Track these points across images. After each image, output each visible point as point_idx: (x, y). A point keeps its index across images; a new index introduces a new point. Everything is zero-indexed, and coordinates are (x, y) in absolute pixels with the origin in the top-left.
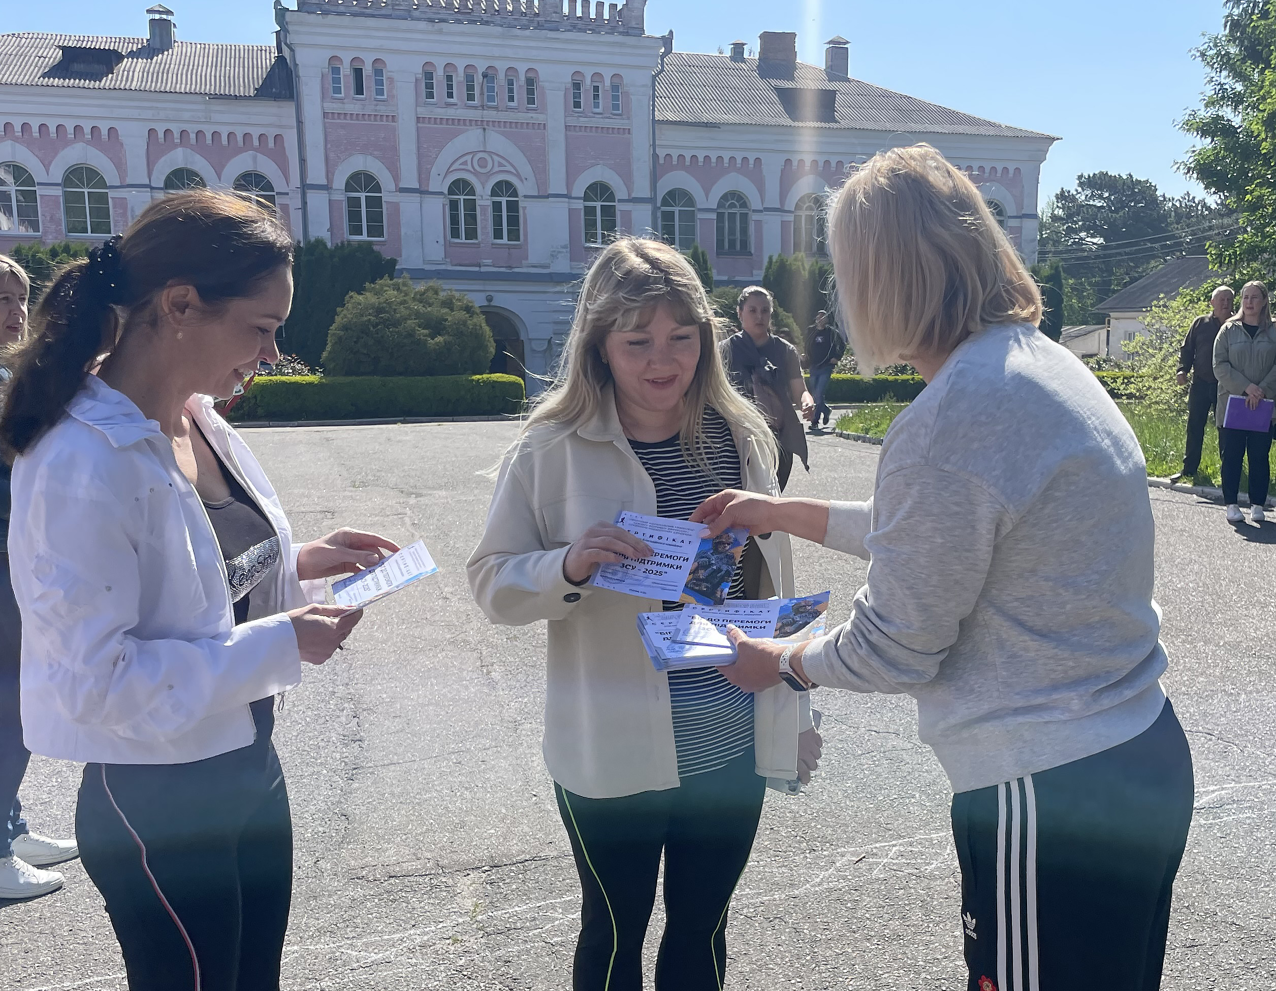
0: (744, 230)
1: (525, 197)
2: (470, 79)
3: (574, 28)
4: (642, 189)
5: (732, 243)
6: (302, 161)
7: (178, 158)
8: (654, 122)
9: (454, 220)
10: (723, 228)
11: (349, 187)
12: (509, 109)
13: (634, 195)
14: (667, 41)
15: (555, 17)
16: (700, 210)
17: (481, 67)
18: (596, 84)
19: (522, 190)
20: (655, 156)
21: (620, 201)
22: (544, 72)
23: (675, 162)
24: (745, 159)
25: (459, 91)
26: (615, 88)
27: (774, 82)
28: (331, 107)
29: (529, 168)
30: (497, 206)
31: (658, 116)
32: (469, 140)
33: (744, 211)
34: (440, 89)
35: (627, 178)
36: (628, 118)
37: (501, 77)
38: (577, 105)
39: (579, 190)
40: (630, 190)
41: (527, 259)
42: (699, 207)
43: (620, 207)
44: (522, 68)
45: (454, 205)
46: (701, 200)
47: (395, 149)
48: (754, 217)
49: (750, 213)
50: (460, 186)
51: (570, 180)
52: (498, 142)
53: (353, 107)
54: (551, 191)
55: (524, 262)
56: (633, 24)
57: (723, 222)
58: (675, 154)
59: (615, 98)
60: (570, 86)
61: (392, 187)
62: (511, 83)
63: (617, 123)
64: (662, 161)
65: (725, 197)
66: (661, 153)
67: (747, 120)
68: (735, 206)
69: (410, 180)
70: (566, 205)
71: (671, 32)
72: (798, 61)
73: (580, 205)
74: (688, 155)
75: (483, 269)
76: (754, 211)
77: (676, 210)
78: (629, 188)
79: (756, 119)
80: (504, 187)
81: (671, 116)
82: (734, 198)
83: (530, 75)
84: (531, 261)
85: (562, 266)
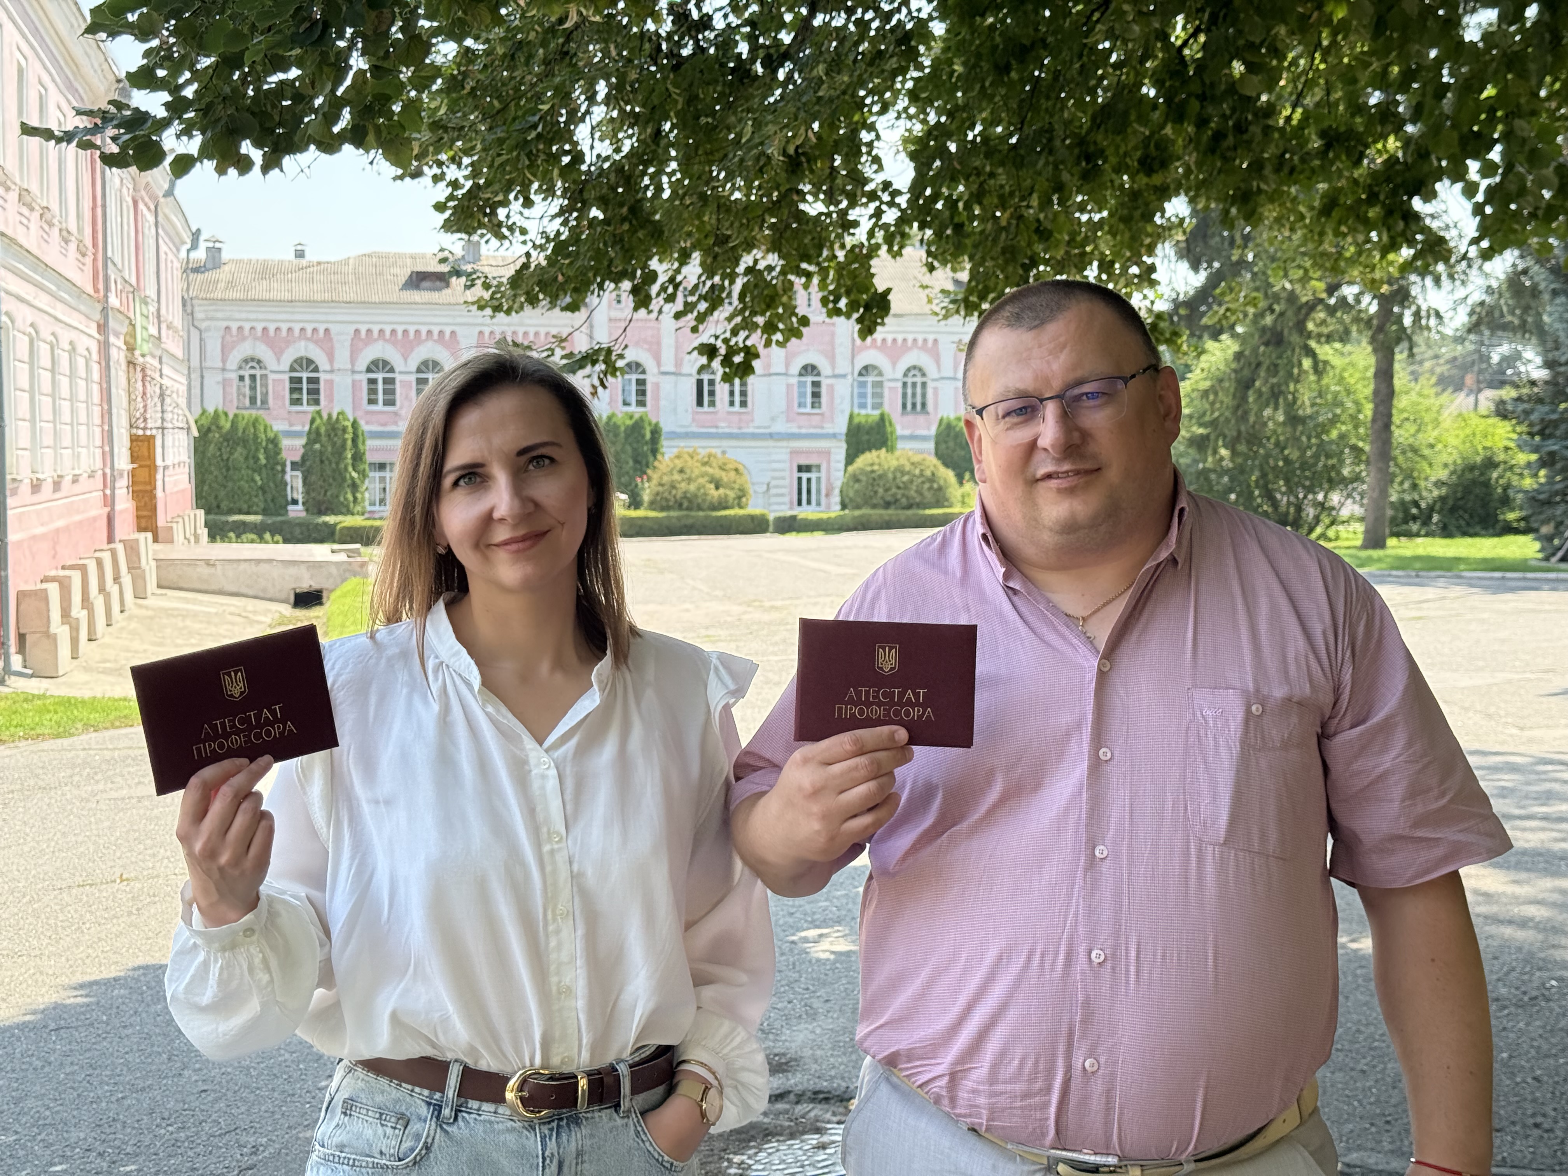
0: (924, 395)
4: (843, 366)
5: (914, 405)
9: (700, 394)
10: (907, 393)
13: (837, 372)
16: (888, 380)
20: (853, 341)
23: (868, 344)
24: (925, 340)
33: (925, 379)
35: (832, 358)
39: (794, 369)
40: (832, 368)
41: (753, 421)
42: (887, 377)
43: (825, 382)
45: (700, 383)
46: (889, 372)
47: (659, 343)
48: (930, 386)
49: (929, 382)
51: (789, 362)
54: (773, 371)
55: (750, 424)
57: (907, 388)
61: (655, 370)
64: (858, 343)
65: (908, 369)
67: (926, 311)
68: (917, 376)
69: (669, 365)
70: (785, 381)
73: (796, 380)
74: (879, 339)
75: (720, 431)
76: (932, 380)
77: (869, 379)
78: (833, 365)
82: (916, 370)
84: (756, 423)
85: (780, 427)
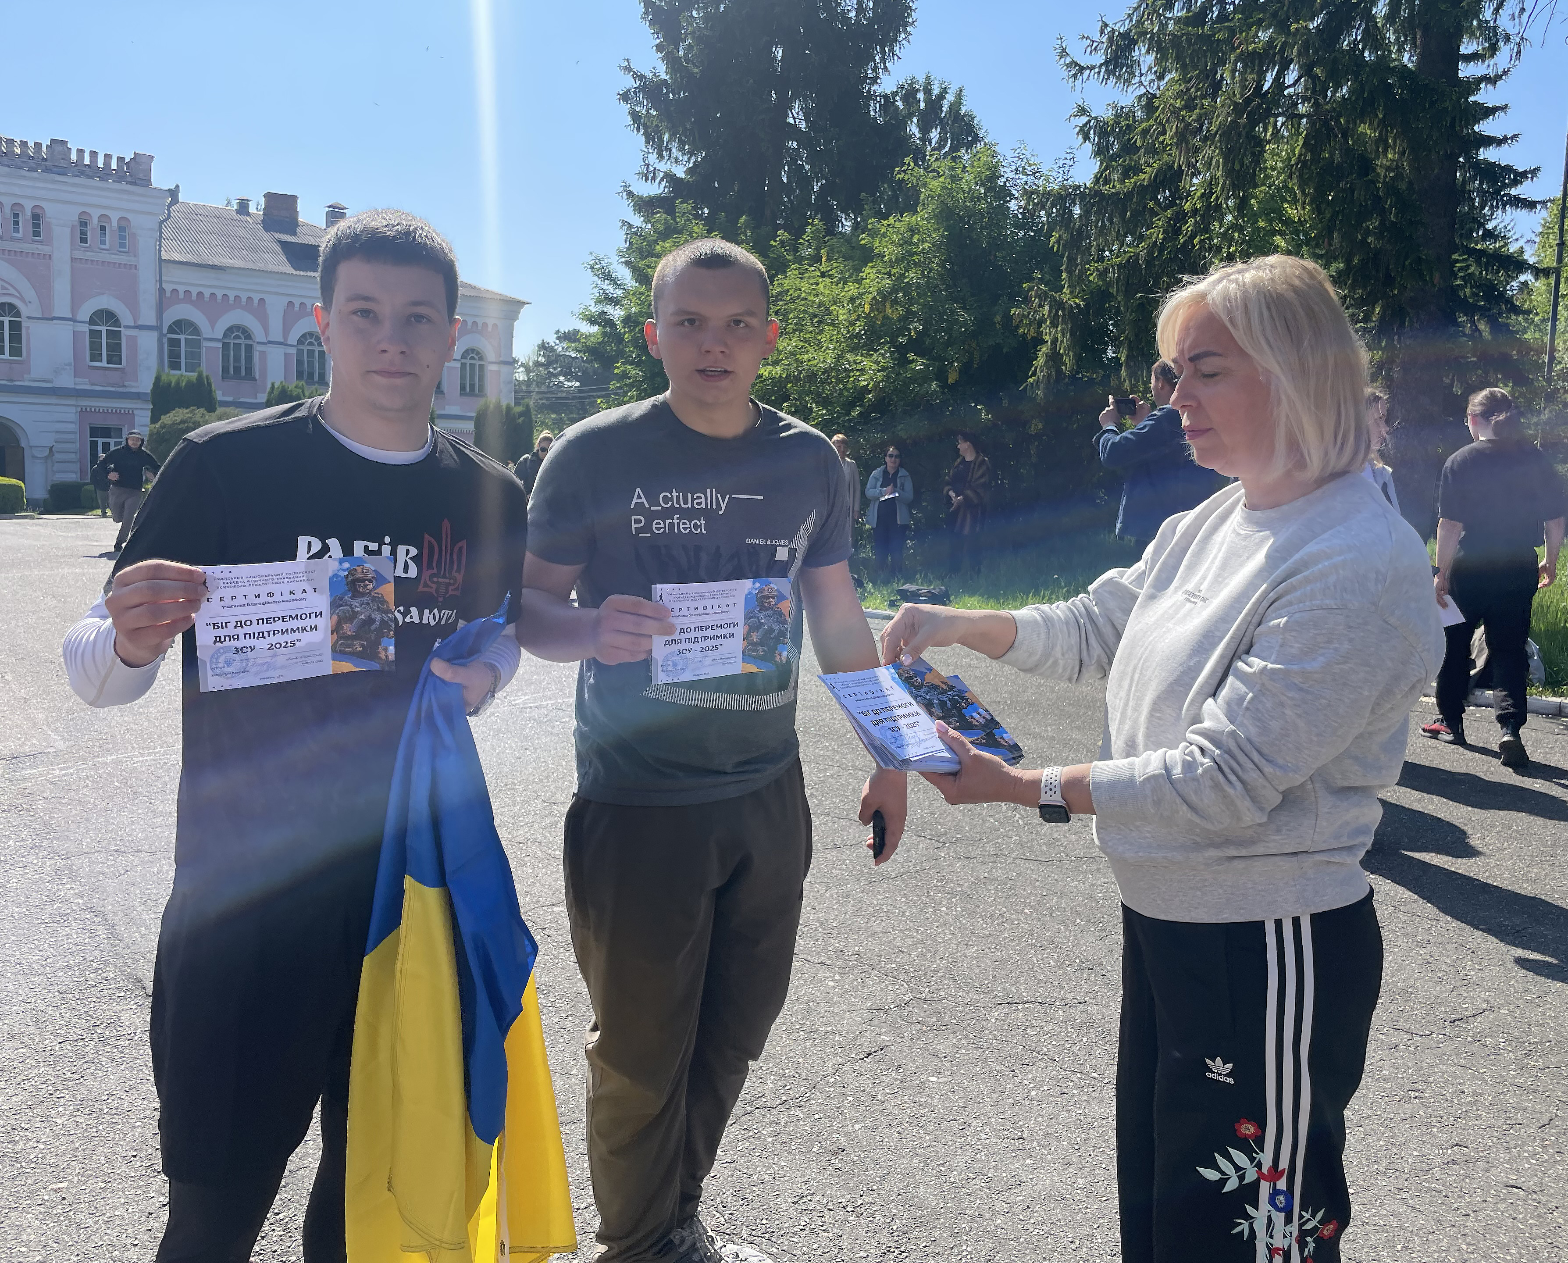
0: (249, 359)
1: (29, 318)
3: (82, 174)
4: (149, 317)
5: (237, 369)
8: (161, 261)
10: (229, 356)
12: (12, 239)
13: (140, 323)
14: (173, 194)
15: (63, 163)
16: (205, 339)
18: (104, 224)
19: (24, 311)
20: (162, 290)
21: (126, 327)
22: (50, 210)
23: (181, 296)
24: (249, 298)
26: (122, 229)
27: (278, 236)
29: (33, 292)
31: (164, 255)
33: (249, 342)
35: (134, 307)
36: (135, 256)
37: (7, 210)
38: (84, 240)
39: (85, 313)
40: (135, 317)
41: (29, 373)
42: (205, 336)
43: (125, 332)
44: (28, 205)
46: (206, 330)
48: (258, 348)
49: (255, 345)
51: (75, 306)
54: (56, 314)
55: (25, 376)
56: (141, 176)
57: (228, 350)
58: (181, 289)
59: (122, 237)
60: (77, 223)
62: (16, 215)
63: (122, 259)
64: (168, 294)
65: (230, 330)
66: (168, 288)
67: (251, 266)
68: (240, 338)
70: (71, 328)
71: (177, 186)
72: (300, 219)
73: (86, 328)
74: (194, 291)
76: (258, 343)
77: (182, 337)
78: (135, 315)
79: (260, 266)
80: (7, 308)
81: (177, 257)
82: (240, 331)
83: (37, 211)
84: (33, 375)
85: (66, 381)
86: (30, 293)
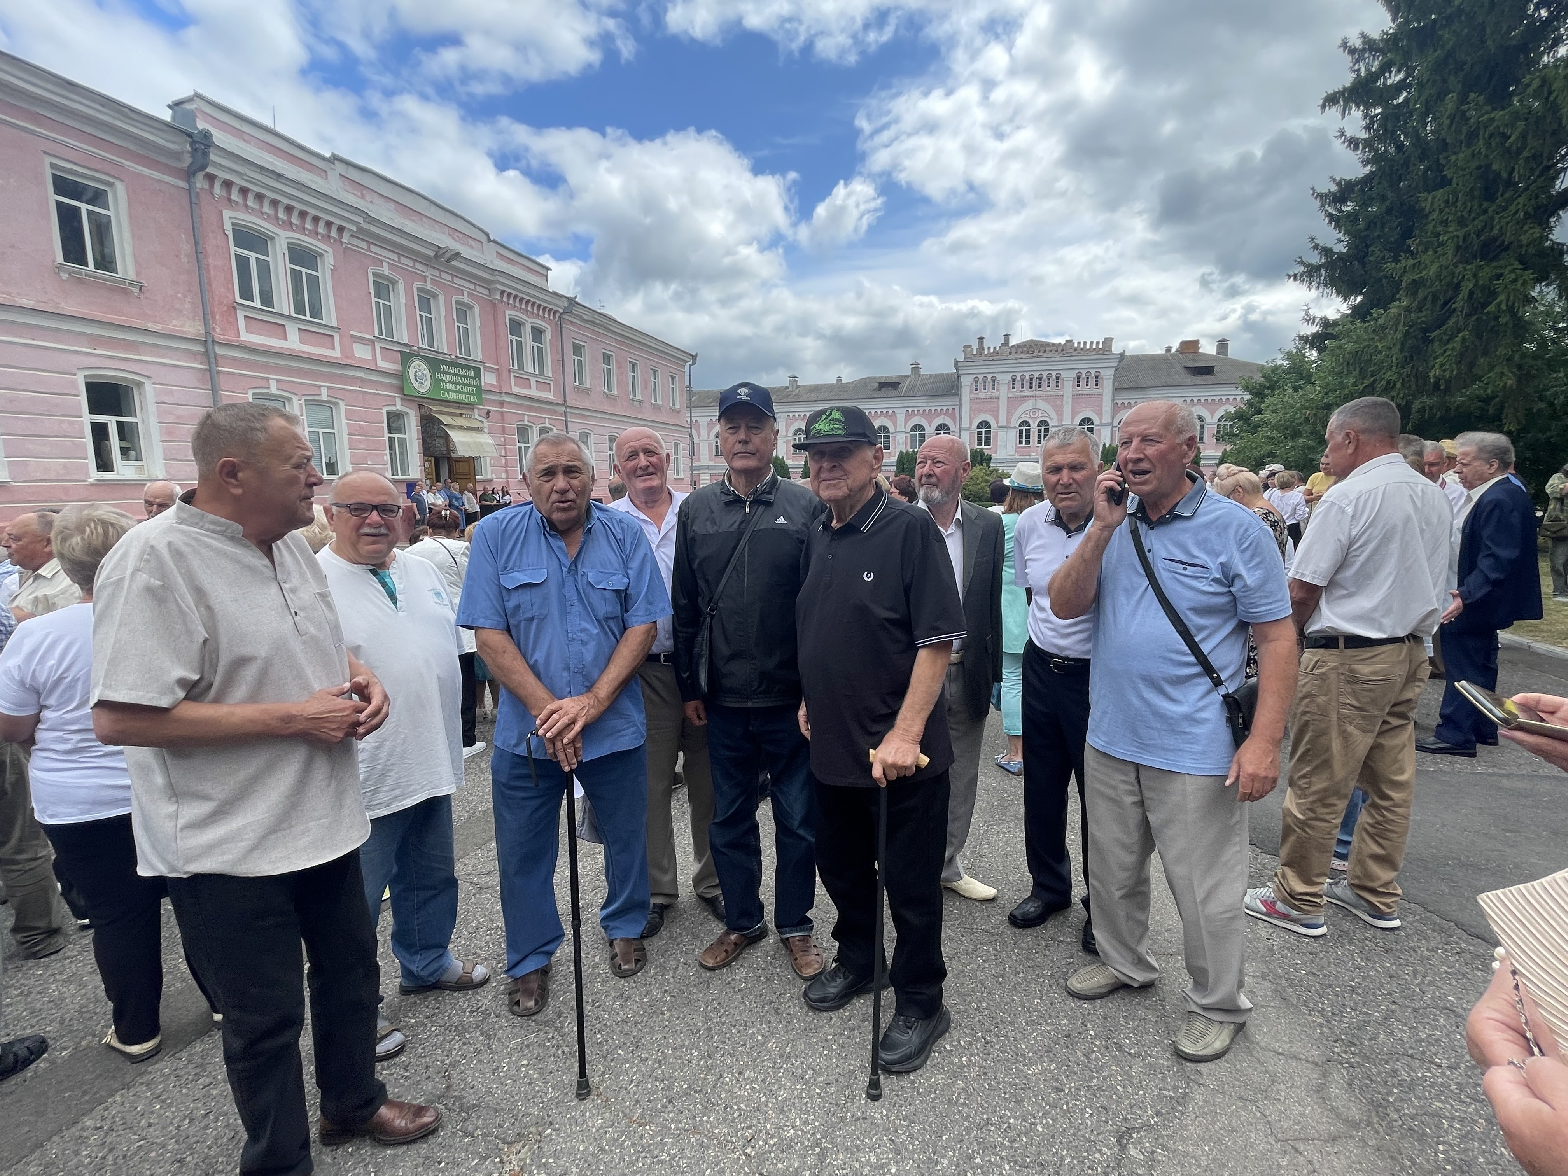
2: (1031, 379)
3: (1079, 354)
4: (1107, 419)
6: (961, 418)
7: (915, 420)
8: (1115, 390)
9: (1021, 437)
11: (978, 427)
12: (1048, 390)
13: (1103, 422)
15: (1071, 350)
17: (1036, 375)
18: (1088, 376)
20: (1115, 404)
21: (1096, 425)
22: (1064, 374)
25: (1027, 384)
26: (1097, 377)
28: (973, 396)
29: (1055, 413)
30: (1040, 431)
31: (1116, 387)
32: (1029, 404)
34: (1018, 385)
35: (1100, 414)
36: (1102, 389)
37: (1045, 377)
38: (1079, 385)
40: (1101, 420)
44: (1054, 373)
45: (1021, 431)
47: (998, 411)
50: (1025, 423)
52: (1041, 404)
53: (981, 395)
56: (1107, 349)
58: (1126, 402)
59: (1096, 381)
60: (1076, 378)
61: (996, 426)
62: (1049, 379)
63: (1096, 390)
64: (1119, 405)
66: (1119, 402)
67: (1163, 384)
69: (1003, 422)
71: (1125, 349)
80: (1043, 423)
83: (1058, 375)
86: (1053, 414)
